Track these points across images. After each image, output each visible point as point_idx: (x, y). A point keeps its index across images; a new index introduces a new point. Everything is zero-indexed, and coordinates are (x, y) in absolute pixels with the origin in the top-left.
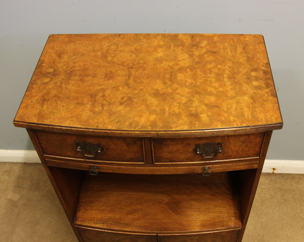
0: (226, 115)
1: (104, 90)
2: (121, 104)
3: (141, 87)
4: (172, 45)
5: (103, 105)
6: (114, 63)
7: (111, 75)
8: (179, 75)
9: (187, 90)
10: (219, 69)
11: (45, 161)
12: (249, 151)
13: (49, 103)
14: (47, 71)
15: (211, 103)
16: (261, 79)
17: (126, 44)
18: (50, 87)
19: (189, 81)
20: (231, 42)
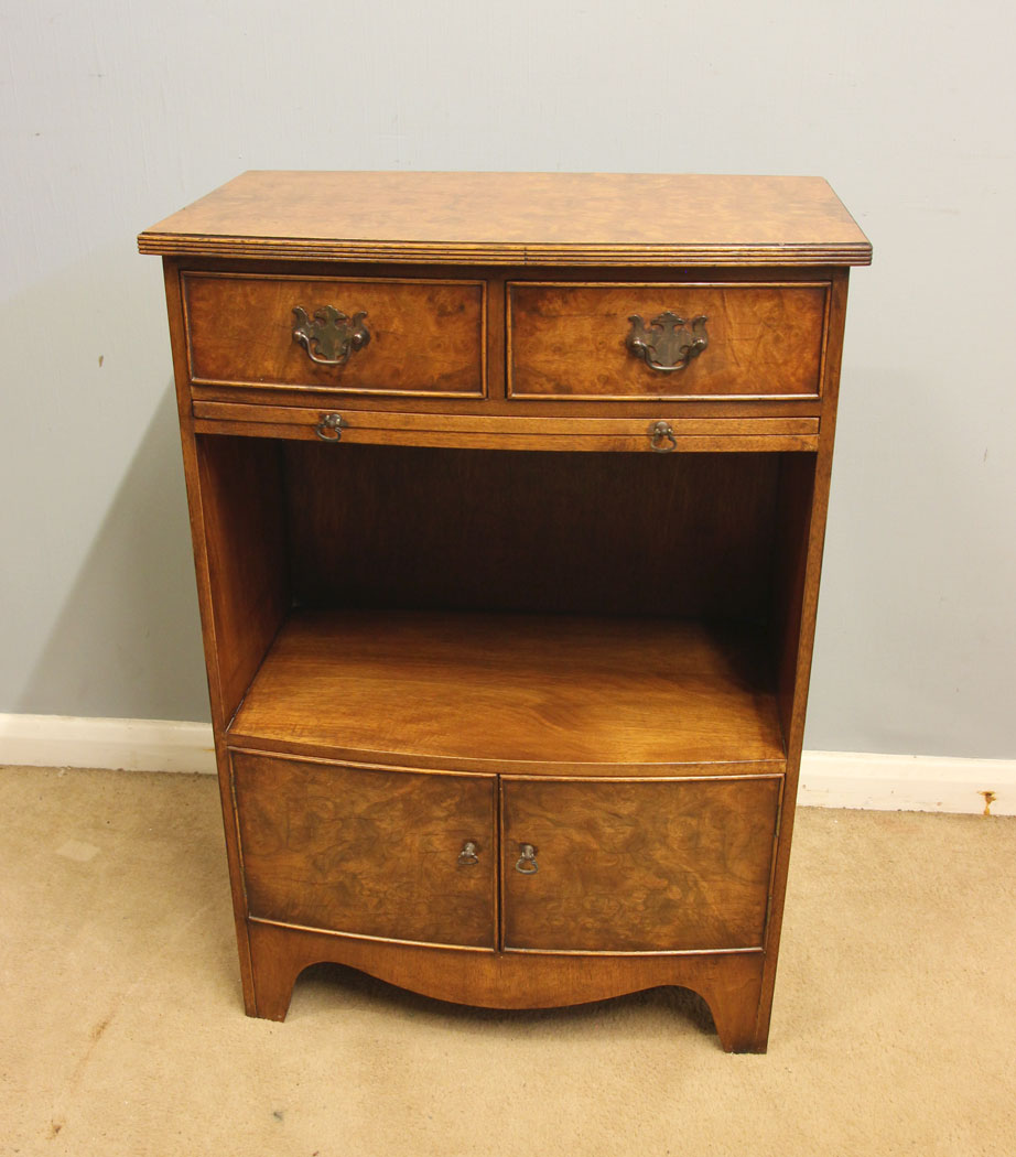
1: (386, 212)
12: (785, 363)
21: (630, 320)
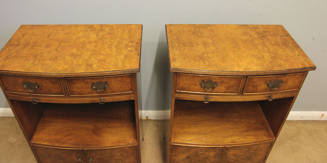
0: (107, 65)
1: (43, 53)
2: (50, 60)
3: (64, 52)
5: (40, 61)
7: (50, 45)
8: (88, 45)
9: (89, 53)
10: (111, 42)
11: (7, 96)
12: (125, 87)
13: (9, 60)
14: (14, 43)
15: (101, 59)
16: (134, 47)
17: (63, 30)
18: (13, 51)
19: (92, 48)
20: (123, 28)
21: (92, 83)
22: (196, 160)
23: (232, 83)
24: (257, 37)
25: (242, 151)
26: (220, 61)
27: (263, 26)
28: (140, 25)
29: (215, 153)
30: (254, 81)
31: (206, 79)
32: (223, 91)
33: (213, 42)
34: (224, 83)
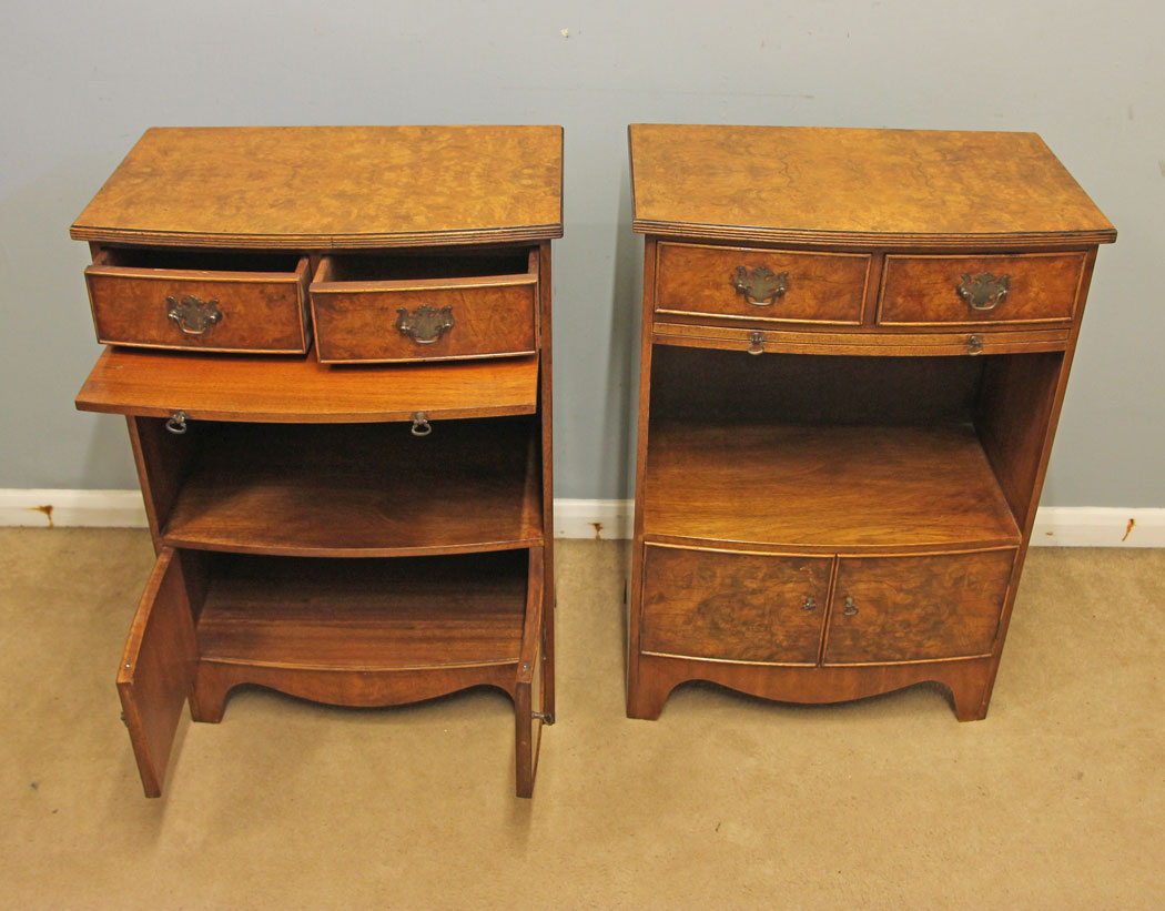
0: (460, 217)
1: (244, 192)
2: (272, 206)
3: (313, 188)
4: (383, 141)
5: (238, 209)
6: (269, 161)
7: (261, 175)
8: (387, 174)
9: (397, 190)
10: (464, 167)
15: (438, 204)
16: (539, 177)
17: (296, 139)
19: (405, 180)
20: (499, 135)
22: (733, 620)
23: (836, 278)
24: (939, 158)
25: (905, 587)
26: (796, 208)
27: (964, 134)
28: (556, 127)
29: (803, 587)
30: (911, 274)
31: (750, 265)
32: (809, 311)
33: (784, 166)
34: (809, 279)
